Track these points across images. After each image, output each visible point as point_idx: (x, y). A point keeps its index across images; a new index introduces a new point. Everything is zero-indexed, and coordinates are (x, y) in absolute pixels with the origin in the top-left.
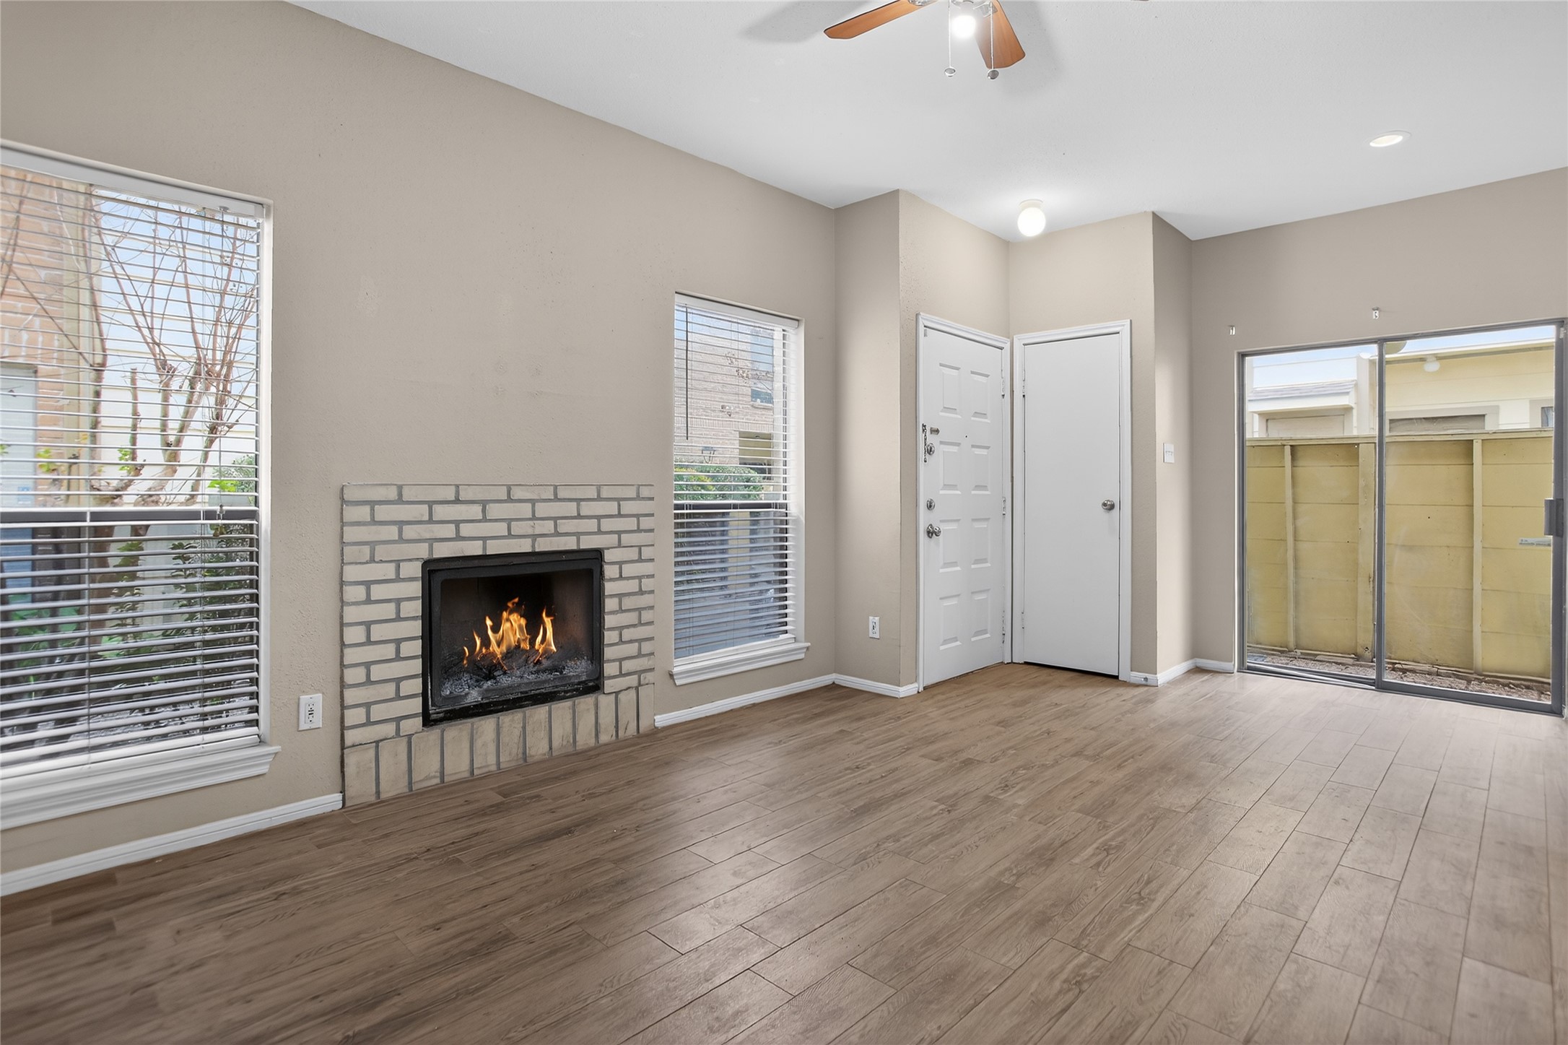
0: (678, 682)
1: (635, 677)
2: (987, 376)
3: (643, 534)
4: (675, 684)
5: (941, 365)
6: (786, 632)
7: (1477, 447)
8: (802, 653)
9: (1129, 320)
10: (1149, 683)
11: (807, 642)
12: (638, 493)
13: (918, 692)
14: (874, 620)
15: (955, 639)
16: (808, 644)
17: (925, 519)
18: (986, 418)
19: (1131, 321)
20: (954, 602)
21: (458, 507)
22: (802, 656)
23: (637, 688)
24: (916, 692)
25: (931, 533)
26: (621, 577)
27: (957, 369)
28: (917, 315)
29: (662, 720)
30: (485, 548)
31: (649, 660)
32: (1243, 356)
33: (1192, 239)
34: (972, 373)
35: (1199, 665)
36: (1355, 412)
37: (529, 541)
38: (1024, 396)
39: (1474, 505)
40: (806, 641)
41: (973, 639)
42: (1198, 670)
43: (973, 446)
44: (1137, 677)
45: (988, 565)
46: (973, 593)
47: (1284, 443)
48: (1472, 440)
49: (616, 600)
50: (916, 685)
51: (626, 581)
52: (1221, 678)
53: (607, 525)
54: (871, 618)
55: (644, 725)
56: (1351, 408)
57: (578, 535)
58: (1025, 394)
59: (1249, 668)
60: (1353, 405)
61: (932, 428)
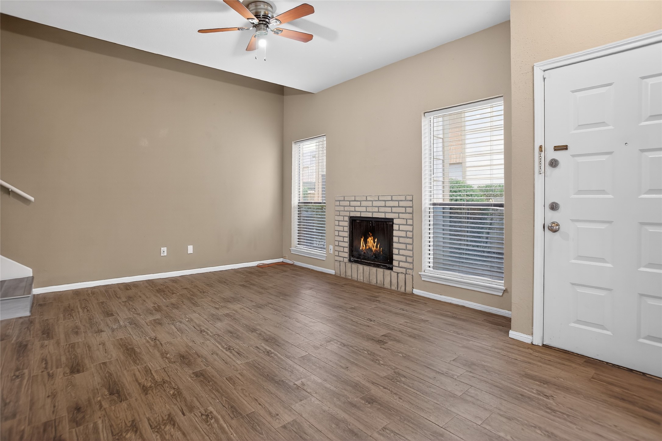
1: (404, 269)
3: (407, 214)
4: (422, 279)
8: (501, 292)
12: (406, 198)
17: (542, 217)
21: (355, 202)
22: (500, 294)
23: (405, 274)
26: (399, 230)
28: (533, 67)
29: (416, 291)
30: (361, 215)
31: (410, 265)
34: (644, 78)
37: (371, 213)
41: (642, 340)
43: (644, 151)
46: (641, 295)
49: (397, 238)
51: (401, 232)
53: (394, 210)
55: (408, 290)
57: (385, 213)
61: (555, 147)
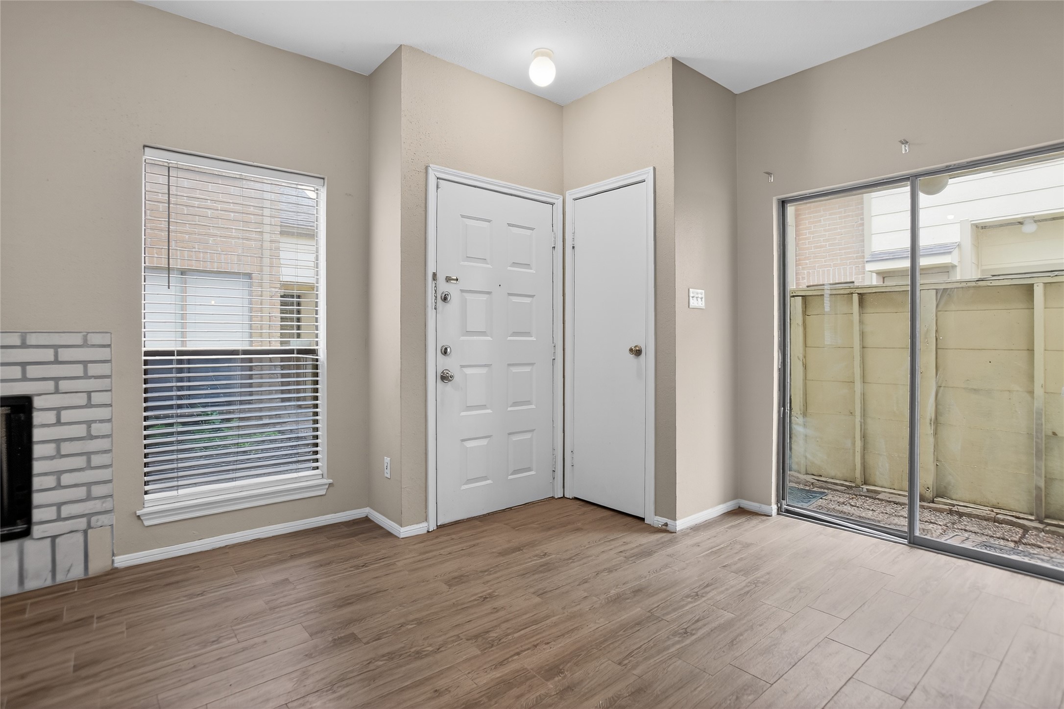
0: (147, 523)
1: (84, 520)
2: (532, 229)
3: (92, 380)
4: (144, 525)
5: (463, 216)
6: (317, 468)
7: (1038, 291)
8: (324, 489)
9: (652, 168)
10: (668, 528)
11: (330, 479)
12: (85, 340)
13: (428, 532)
14: (387, 460)
15: (485, 478)
16: (331, 481)
17: (434, 363)
18: (531, 269)
19: (654, 169)
20: (484, 442)
22: (323, 492)
23: (85, 532)
24: (426, 532)
25: (445, 378)
26: (46, 424)
27: (489, 221)
28: (427, 168)
29: (122, 561)
31: (103, 503)
32: (783, 203)
33: (736, 91)
34: (509, 225)
35: (742, 506)
36: (958, 269)
38: (573, 247)
39: (1035, 350)
40: (328, 478)
41: (510, 477)
42: (740, 512)
43: (509, 294)
44: (658, 521)
45: (533, 406)
46: (510, 434)
47: (852, 291)
48: (1033, 284)
49: (51, 446)
50: (425, 524)
51: (67, 427)
52: (755, 521)
54: (385, 458)
55: (97, 566)
56: (956, 266)
58: (574, 246)
59: (787, 511)
60: (956, 263)
61: (447, 277)
